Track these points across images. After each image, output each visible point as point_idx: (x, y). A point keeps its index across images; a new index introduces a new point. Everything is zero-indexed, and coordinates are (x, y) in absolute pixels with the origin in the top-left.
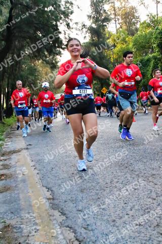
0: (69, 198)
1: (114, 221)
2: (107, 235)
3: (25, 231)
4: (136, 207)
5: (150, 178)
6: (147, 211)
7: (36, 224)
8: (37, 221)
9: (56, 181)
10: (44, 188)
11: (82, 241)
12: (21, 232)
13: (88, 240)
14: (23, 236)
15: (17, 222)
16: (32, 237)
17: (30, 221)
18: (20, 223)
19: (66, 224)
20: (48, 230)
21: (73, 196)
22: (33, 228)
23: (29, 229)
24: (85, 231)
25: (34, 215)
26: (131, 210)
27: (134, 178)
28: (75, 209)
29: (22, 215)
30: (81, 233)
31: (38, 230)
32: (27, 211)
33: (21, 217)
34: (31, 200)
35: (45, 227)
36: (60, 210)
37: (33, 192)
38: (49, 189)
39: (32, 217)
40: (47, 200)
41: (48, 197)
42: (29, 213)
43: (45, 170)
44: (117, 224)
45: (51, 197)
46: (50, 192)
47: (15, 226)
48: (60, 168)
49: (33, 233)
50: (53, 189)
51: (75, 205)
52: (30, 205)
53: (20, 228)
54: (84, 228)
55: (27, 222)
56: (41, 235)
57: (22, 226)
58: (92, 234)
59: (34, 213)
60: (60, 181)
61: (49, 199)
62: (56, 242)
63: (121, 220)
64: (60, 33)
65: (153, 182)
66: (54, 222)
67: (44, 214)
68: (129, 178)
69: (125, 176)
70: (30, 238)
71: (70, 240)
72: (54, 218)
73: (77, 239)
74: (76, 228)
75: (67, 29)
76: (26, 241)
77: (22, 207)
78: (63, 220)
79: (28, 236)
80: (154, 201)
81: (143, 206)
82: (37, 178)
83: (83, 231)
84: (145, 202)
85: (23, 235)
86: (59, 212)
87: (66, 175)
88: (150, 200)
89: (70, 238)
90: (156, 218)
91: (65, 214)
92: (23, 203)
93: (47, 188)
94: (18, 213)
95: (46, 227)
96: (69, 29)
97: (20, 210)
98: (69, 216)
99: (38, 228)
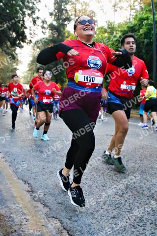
0: (48, 192)
1: (92, 214)
2: (89, 225)
3: (16, 220)
4: (108, 203)
5: (113, 177)
6: (117, 206)
7: (24, 214)
8: (24, 211)
9: (31, 175)
10: (21, 181)
11: (70, 230)
12: (13, 221)
13: (75, 229)
14: (16, 225)
15: (6, 212)
16: (25, 226)
17: (18, 211)
18: (9, 213)
19: (51, 215)
20: (38, 220)
21: (50, 190)
22: (23, 217)
23: (19, 218)
24: (70, 222)
25: (20, 206)
26: (104, 205)
27: (99, 176)
28: (55, 202)
29: (9, 205)
30: (67, 223)
31: (28, 219)
32: (12, 202)
33: (7, 207)
34: (13, 192)
35: (33, 217)
36: (42, 202)
37: (11, 184)
38: (25, 182)
39: (18, 208)
40: (27, 192)
41: (27, 190)
42: (14, 204)
43: (16, 163)
44: (96, 217)
45: (29, 189)
46: (27, 185)
47: (5, 215)
48: (30, 162)
49: (24, 222)
50: (29, 182)
51: (54, 198)
52: (13, 197)
53: (10, 217)
54: (69, 219)
55: (15, 212)
56: (32, 224)
57: (12, 215)
58: (76, 224)
59: (19, 204)
60: (34, 175)
61: (28, 191)
62: (48, 230)
63: (98, 213)
64: (26, 28)
65: (117, 181)
66: (40, 213)
67: (29, 205)
68: (96, 176)
69: (92, 174)
70: (23, 227)
71: (58, 229)
72: (39, 209)
73: (65, 229)
74: (62, 219)
75: (33, 25)
76: (20, 229)
77: (6, 198)
78: (47, 212)
79: (21, 225)
80: (121, 198)
81: (113, 201)
82: (10, 170)
83: (68, 222)
84: (114, 199)
85: (16, 223)
86: (42, 203)
87: (37, 169)
88: (117, 197)
89: (58, 227)
90: (127, 213)
91: (48, 206)
92: (5, 194)
93: (23, 181)
94: (4, 203)
95: (35, 217)
96: (34, 25)
97: (6, 201)
98: (52, 207)
99: (27, 218)
